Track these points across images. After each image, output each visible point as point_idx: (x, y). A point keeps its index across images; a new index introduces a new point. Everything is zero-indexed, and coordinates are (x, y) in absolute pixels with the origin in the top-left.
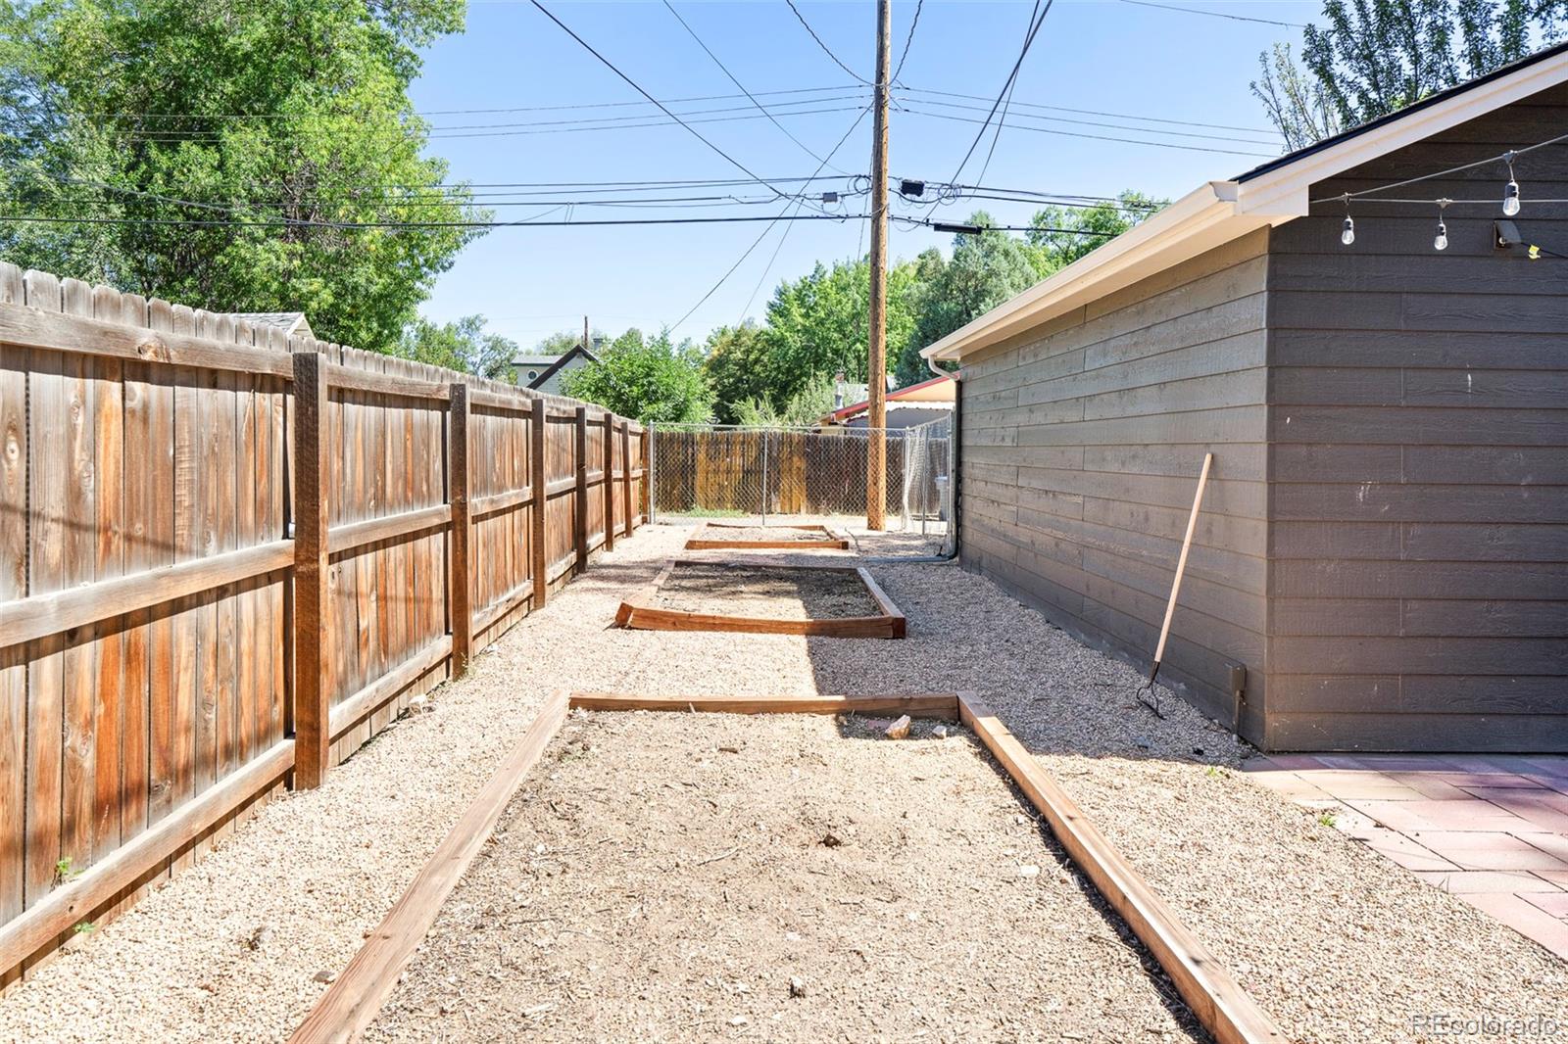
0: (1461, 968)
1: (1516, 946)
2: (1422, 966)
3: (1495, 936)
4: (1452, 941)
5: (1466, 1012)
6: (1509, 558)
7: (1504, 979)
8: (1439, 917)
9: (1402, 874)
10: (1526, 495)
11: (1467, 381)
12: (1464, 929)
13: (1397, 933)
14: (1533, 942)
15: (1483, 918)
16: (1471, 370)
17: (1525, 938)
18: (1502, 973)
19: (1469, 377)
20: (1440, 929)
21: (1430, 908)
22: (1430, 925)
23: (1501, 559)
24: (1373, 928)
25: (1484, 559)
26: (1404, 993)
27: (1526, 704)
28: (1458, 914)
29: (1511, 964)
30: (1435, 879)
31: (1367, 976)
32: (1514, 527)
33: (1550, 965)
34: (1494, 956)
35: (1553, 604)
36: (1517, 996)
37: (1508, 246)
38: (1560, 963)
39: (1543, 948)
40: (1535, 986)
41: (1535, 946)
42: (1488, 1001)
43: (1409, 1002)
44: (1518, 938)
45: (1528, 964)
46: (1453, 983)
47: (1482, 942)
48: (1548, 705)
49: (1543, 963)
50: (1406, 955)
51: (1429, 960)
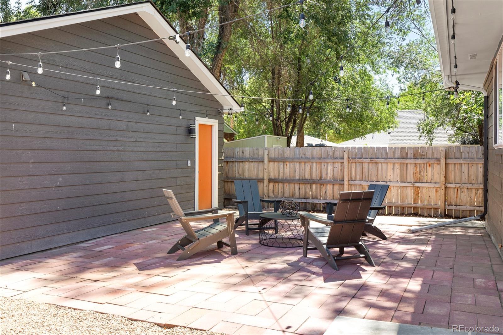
0: (35, 318)
1: (48, 307)
2: (24, 322)
3: (41, 306)
4: (29, 312)
5: (41, 329)
6: (26, 188)
7: (48, 316)
8: (23, 307)
9: (6, 299)
10: (31, 166)
11: (13, 126)
12: (32, 308)
13: (13, 316)
14: (52, 304)
15: (35, 303)
16: (14, 123)
17: (49, 304)
18: (47, 315)
19: (13, 125)
20: (25, 310)
21: (20, 305)
22: (22, 310)
23: (23, 188)
24: (4, 317)
25: (19, 189)
26: (22, 331)
27: (31, 236)
28: (29, 304)
29: (48, 312)
30: (18, 297)
31: (9, 330)
32: (28, 177)
33: (58, 309)
34: (43, 312)
35: (39, 202)
36: (53, 320)
37: (26, 81)
38: (61, 307)
39: (55, 305)
40: (57, 315)
41: (53, 305)
42: (45, 324)
43: (24, 333)
44: (48, 305)
45: (53, 310)
46: (35, 323)
47: (38, 310)
48: (38, 236)
49: (56, 309)
50: (18, 321)
51: (25, 320)
